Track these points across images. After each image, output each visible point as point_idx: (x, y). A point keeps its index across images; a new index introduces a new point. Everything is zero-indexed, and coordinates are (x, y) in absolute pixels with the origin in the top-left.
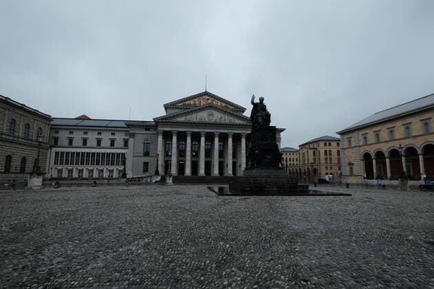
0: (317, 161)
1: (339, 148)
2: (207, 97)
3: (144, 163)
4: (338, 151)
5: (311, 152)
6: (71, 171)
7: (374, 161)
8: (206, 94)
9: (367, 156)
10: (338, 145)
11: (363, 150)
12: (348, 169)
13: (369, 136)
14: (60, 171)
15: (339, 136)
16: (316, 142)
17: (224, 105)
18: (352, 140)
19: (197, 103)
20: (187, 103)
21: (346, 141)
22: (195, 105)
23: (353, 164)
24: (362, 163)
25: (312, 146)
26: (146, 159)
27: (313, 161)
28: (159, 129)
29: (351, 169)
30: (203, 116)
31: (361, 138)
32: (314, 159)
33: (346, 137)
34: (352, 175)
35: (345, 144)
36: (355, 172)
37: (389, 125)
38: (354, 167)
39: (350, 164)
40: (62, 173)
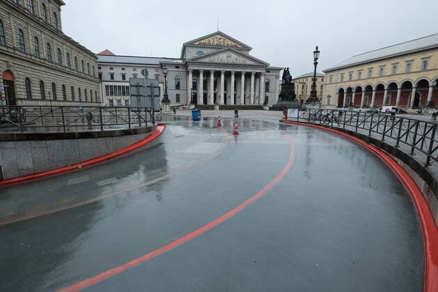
0: (305, 93)
1: (322, 83)
2: (219, 37)
3: (177, 95)
4: (322, 86)
5: (300, 86)
6: (119, 101)
7: (345, 95)
8: (219, 33)
9: (341, 91)
10: (323, 80)
11: (339, 86)
12: (326, 100)
13: (345, 76)
14: (111, 101)
15: (324, 73)
16: (305, 77)
17: (233, 44)
18: (333, 77)
19: (211, 42)
20: (202, 41)
21: (329, 78)
22: (209, 44)
23: (330, 97)
24: (337, 96)
25: (301, 81)
26: (178, 92)
27: (301, 93)
28: (189, 68)
29: (329, 100)
30: (223, 57)
31: (340, 76)
32: (303, 92)
33: (329, 74)
34: (329, 105)
35: (327, 80)
36: (331, 103)
37: (359, 68)
38: (331, 99)
39: (329, 96)
40: (112, 102)
